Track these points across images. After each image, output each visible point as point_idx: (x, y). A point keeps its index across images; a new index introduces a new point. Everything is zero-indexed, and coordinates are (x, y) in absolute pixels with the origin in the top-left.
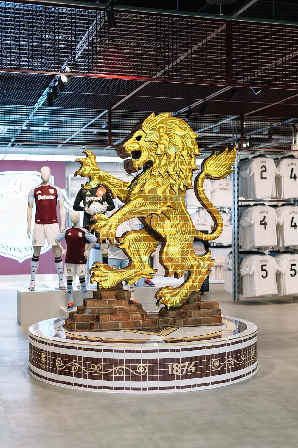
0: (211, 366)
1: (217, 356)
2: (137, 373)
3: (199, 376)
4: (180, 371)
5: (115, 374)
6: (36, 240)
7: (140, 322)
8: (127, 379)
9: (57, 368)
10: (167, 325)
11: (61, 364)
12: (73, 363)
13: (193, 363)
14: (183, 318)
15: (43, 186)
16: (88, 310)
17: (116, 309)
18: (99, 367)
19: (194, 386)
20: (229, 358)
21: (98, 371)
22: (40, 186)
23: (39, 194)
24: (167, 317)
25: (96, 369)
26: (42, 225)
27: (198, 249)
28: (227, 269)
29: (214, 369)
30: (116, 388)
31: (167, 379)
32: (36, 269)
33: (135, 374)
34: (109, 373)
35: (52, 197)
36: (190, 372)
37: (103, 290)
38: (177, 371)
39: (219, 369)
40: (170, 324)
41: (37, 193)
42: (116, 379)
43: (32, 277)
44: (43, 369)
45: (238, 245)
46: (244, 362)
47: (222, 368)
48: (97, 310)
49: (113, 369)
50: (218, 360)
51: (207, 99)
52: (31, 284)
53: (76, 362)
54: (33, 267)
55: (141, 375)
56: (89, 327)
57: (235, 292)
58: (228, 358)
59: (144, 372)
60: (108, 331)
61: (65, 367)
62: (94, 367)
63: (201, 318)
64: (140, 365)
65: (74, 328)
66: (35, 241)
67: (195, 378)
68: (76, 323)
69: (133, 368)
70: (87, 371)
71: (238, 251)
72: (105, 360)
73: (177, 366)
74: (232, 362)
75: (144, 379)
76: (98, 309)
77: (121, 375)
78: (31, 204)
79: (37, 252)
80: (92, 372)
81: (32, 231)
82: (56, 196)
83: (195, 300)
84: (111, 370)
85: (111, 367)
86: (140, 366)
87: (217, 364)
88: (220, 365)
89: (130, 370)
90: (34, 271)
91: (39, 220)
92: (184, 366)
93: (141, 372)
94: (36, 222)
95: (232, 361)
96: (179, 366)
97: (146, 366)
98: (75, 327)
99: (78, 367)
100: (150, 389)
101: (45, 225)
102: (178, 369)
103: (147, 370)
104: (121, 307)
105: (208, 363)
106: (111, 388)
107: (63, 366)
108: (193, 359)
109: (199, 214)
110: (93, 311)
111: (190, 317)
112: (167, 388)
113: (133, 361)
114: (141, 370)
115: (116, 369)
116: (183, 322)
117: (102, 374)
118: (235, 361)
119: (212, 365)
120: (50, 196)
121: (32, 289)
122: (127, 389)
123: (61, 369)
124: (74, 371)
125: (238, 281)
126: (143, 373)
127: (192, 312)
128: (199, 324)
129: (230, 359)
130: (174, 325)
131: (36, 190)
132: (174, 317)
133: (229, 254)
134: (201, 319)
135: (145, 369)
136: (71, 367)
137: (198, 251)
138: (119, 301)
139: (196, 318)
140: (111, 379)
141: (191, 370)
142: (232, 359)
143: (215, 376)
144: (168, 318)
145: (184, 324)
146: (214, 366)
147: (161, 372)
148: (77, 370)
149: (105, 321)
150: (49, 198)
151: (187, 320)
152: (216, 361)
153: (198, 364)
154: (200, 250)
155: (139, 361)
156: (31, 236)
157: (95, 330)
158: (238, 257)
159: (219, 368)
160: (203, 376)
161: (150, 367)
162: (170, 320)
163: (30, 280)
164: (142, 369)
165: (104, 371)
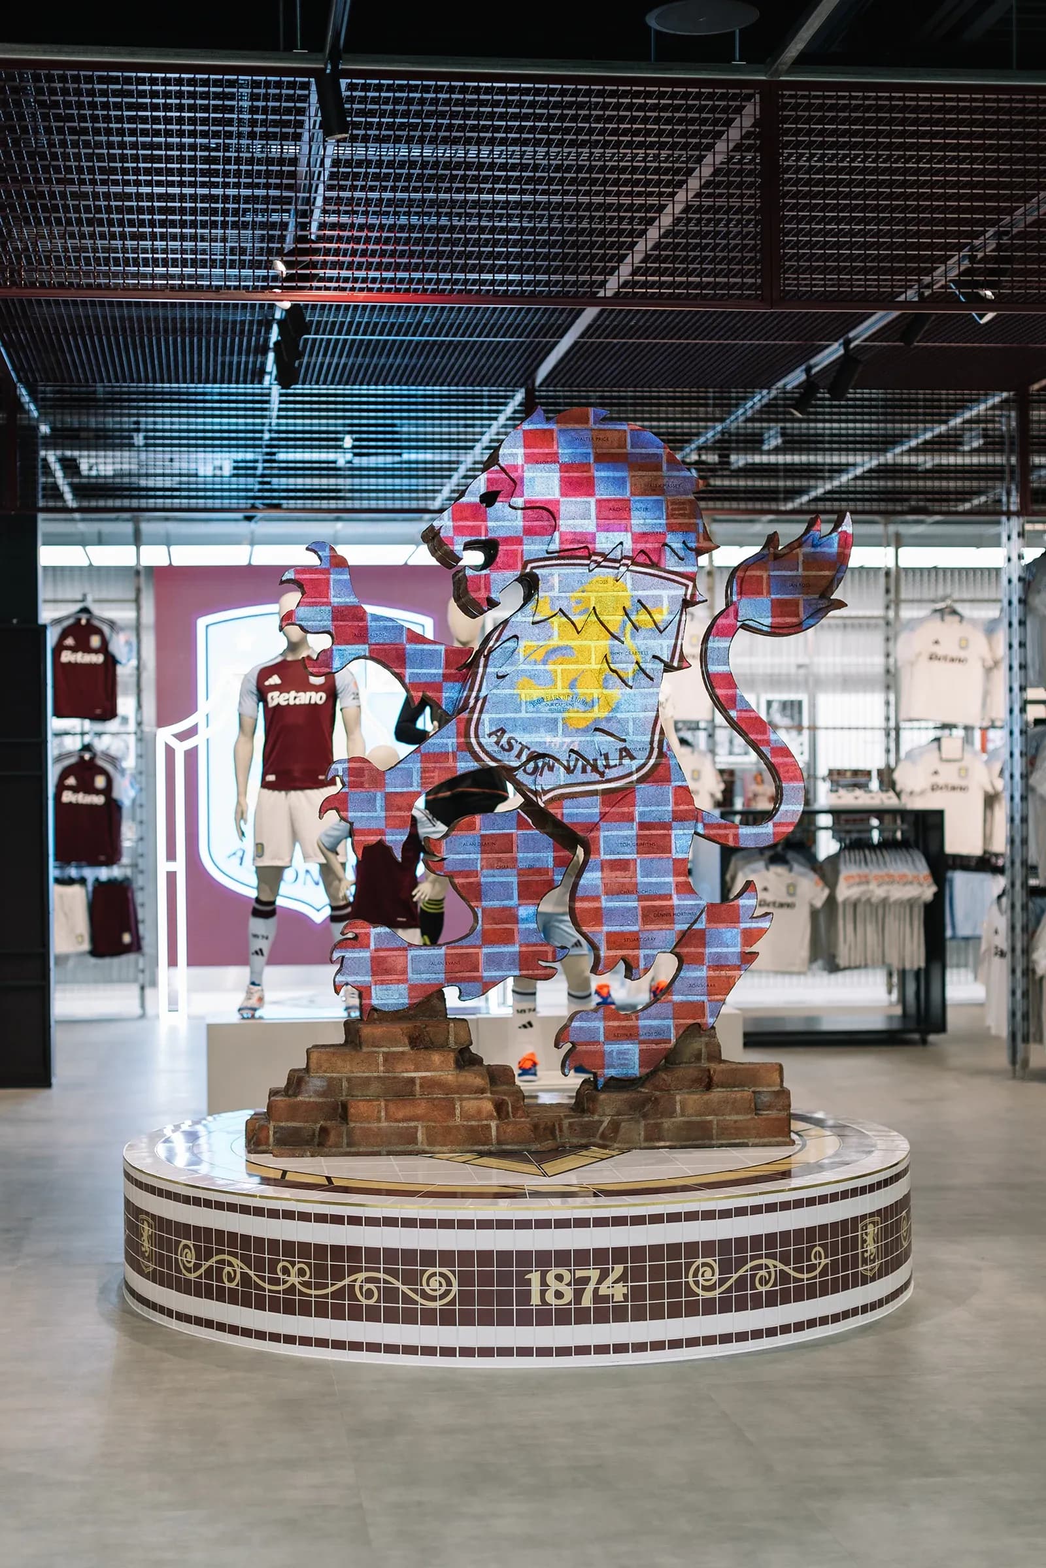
0: (687, 1283)
1: (709, 1247)
2: (424, 1295)
3: (639, 1316)
4: (569, 1295)
5: (353, 1297)
6: (262, 845)
7: (488, 1127)
8: (391, 1317)
9: (181, 1273)
10: (593, 1140)
11: (193, 1261)
12: (226, 1257)
13: (619, 1269)
14: (645, 1116)
15: (289, 658)
16: (315, 1083)
17: (412, 1081)
18: (301, 1272)
19: (620, 1348)
20: (760, 1257)
21: (298, 1286)
22: (279, 659)
23: (274, 688)
24: (593, 1113)
25: (294, 1279)
26: (283, 793)
27: (904, 876)
28: (993, 951)
29: (700, 1291)
30: (356, 1346)
31: (525, 1320)
32: (265, 945)
33: (417, 1298)
34: (334, 1295)
35: (318, 698)
36: (606, 1299)
37: (376, 1016)
38: (559, 1295)
39: (716, 1294)
40: (603, 1136)
41: (267, 683)
42: (356, 1314)
43: (252, 972)
44: (147, 1276)
45: (1024, 863)
46: (822, 1274)
47: (729, 1290)
48: (345, 1084)
49: (346, 1281)
50: (713, 1263)
51: (855, 338)
52: (249, 994)
53: (235, 1255)
54: (256, 936)
55: (437, 1305)
56: (316, 1140)
57: (1013, 1036)
58: (753, 1258)
59: (447, 1292)
60: (378, 1154)
61: (202, 1270)
62: (286, 1271)
63: (709, 1118)
64: (431, 1270)
65: (267, 1144)
66: (260, 849)
67: (625, 1320)
68: (272, 1128)
69: (411, 1278)
70: (267, 1286)
71: (1024, 884)
72: (321, 1249)
73: (559, 1278)
74: (769, 1273)
75: (447, 1319)
76: (349, 1080)
77: (371, 1302)
78: (248, 722)
79: (267, 888)
80: (281, 1288)
81: (250, 816)
82: (332, 694)
83: (698, 1057)
84: (340, 1284)
85: (338, 1274)
86: (434, 1274)
87: (711, 1275)
88: (722, 1282)
89: (398, 1284)
90: (260, 952)
91: (271, 778)
92: (587, 1280)
93: (437, 1293)
94: (265, 785)
95: (772, 1270)
96: (567, 1277)
97: (453, 1272)
98: (268, 1137)
99: (239, 1271)
100: (467, 1352)
101: (293, 794)
102: (562, 1287)
103: (455, 1288)
104: (428, 1074)
105: (675, 1271)
106: (338, 1345)
107: (197, 1267)
108: (620, 1254)
109: (939, 748)
110: (332, 1087)
111: (672, 1114)
112: (525, 1352)
113: (409, 1255)
114: (435, 1286)
115: (355, 1281)
116: (646, 1130)
117: (310, 1296)
118: (786, 1268)
119: (691, 1280)
120: (309, 694)
121: (249, 1011)
122: (391, 1349)
123: (192, 1276)
124: (227, 1285)
125: (1025, 994)
126: (442, 1297)
127: (678, 1098)
128: (703, 1139)
129: (764, 1261)
130: (614, 1140)
131: (265, 673)
132: (618, 1114)
133: (999, 897)
134: (711, 1122)
135: (449, 1284)
136: (220, 1271)
137: (905, 884)
138: (423, 1054)
139: (694, 1119)
140: (338, 1314)
141: (610, 1292)
142: (770, 1262)
143: (700, 1318)
144: (596, 1118)
145: (648, 1138)
146: (697, 1283)
147: (505, 1298)
148: (235, 1283)
149: (367, 1119)
150: (307, 702)
151: (658, 1126)
152: (704, 1265)
153: (638, 1274)
154: (911, 883)
155: (429, 1257)
156: (248, 828)
157: (334, 1150)
158: (1025, 907)
159: (718, 1291)
160: (657, 1314)
161: (465, 1279)
162: (601, 1122)
163: (248, 982)
164: (441, 1285)
165: (319, 1286)
